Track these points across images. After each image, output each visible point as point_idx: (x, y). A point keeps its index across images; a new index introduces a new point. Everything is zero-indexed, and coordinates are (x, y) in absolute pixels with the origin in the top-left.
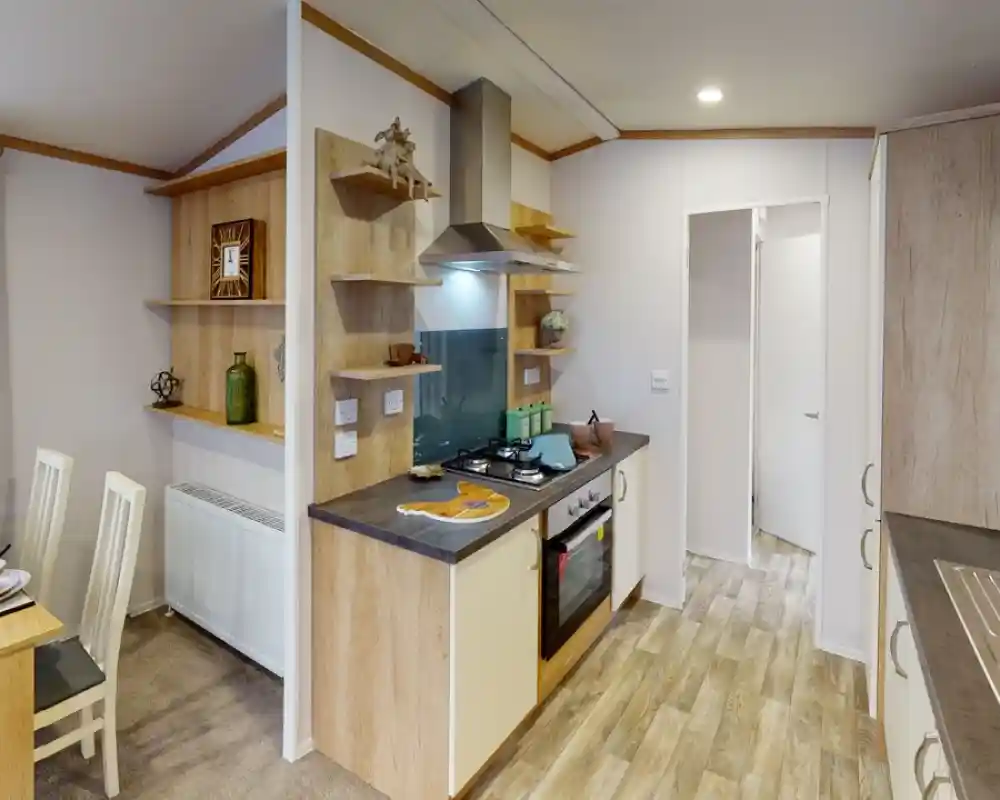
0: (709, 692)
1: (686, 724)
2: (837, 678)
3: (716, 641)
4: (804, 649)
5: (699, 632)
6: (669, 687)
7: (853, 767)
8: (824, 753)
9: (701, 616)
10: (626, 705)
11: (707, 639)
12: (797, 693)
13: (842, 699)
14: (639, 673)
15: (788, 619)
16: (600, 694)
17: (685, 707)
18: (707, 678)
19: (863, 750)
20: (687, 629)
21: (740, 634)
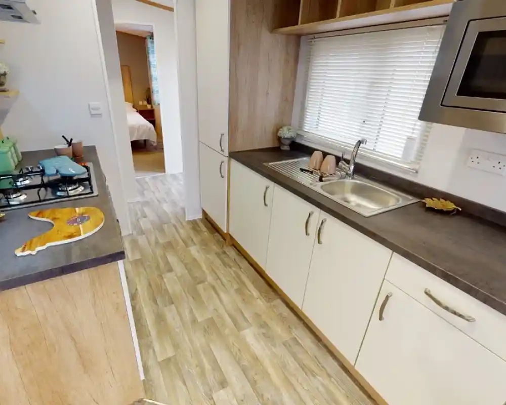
0: (172, 259)
1: (176, 275)
2: (199, 227)
3: (156, 239)
4: (184, 224)
5: (147, 238)
6: (158, 267)
7: (224, 253)
8: (216, 254)
9: (142, 232)
10: (150, 285)
11: (153, 240)
12: (195, 240)
13: (206, 233)
14: (142, 270)
15: (170, 215)
16: (136, 289)
17: (170, 270)
18: (167, 254)
19: (223, 246)
20: (142, 240)
21: (162, 230)
